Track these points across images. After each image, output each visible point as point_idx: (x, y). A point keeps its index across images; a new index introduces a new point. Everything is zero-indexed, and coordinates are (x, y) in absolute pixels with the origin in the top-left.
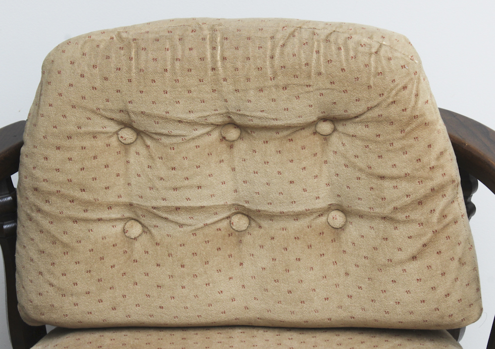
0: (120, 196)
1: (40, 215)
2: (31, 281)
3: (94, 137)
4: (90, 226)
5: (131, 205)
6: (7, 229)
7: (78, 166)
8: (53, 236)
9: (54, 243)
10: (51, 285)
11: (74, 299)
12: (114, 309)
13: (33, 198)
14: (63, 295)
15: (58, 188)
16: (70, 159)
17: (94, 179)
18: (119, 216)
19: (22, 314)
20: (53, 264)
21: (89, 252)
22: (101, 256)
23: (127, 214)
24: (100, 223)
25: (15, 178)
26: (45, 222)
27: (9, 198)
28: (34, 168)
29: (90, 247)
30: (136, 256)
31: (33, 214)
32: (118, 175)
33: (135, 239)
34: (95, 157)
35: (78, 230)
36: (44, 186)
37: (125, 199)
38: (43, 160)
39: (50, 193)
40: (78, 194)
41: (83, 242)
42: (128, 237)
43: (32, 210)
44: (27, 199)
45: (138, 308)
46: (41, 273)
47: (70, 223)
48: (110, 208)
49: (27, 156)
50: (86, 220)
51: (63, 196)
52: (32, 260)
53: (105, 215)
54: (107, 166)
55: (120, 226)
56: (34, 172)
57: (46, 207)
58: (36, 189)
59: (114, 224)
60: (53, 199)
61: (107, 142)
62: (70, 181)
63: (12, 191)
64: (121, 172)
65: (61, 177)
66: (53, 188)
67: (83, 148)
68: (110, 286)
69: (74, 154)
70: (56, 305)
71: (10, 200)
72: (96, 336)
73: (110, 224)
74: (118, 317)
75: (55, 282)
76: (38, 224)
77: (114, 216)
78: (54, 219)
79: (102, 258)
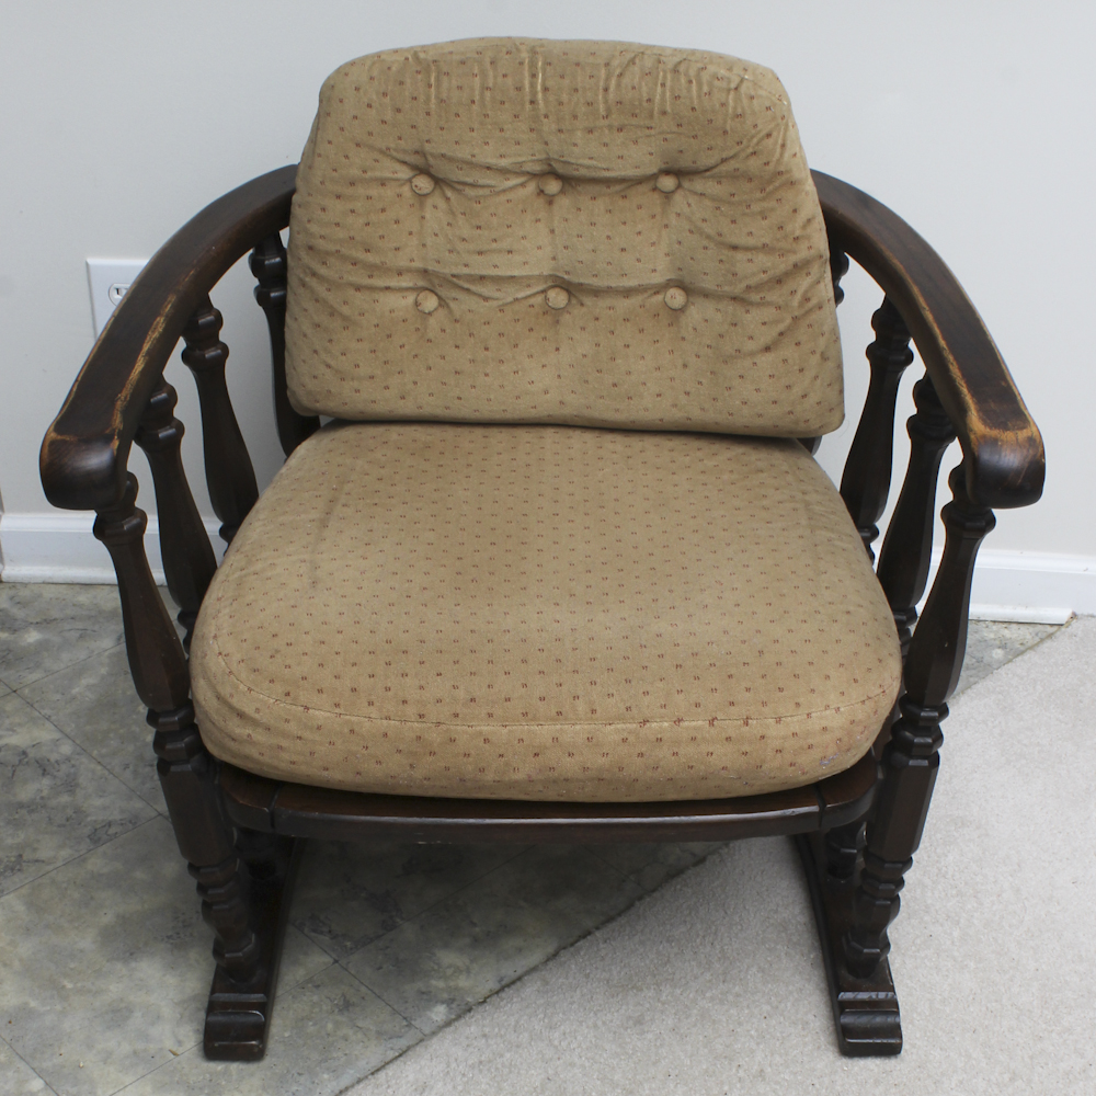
0: (412, 260)
1: (315, 280)
2: (304, 361)
3: (383, 185)
4: (376, 296)
5: (426, 271)
6: (276, 298)
7: (361, 221)
8: (331, 307)
9: (332, 315)
10: (329, 366)
11: (356, 384)
12: (403, 398)
13: (306, 258)
14: (343, 379)
15: (338, 248)
16: (353, 211)
17: (382, 237)
18: (411, 285)
19: (292, 401)
20: (330, 341)
21: (373, 328)
22: (389, 333)
23: (421, 283)
24: (388, 293)
25: (285, 234)
26: (321, 290)
27: (278, 260)
28: (309, 221)
29: (376, 322)
30: (431, 335)
31: (307, 279)
32: (411, 233)
33: (430, 314)
34: (383, 210)
35: (360, 299)
36: (321, 244)
37: (418, 264)
38: (319, 212)
39: (327, 253)
40: (361, 255)
41: (366, 314)
42: (421, 311)
43: (305, 272)
44: (300, 259)
45: (431, 398)
46: (315, 352)
47: (351, 292)
48: (400, 274)
49: (300, 206)
50: (372, 289)
51: (344, 258)
52: (305, 335)
53: (394, 282)
54: (397, 222)
55: (411, 298)
56: (308, 226)
57: (323, 271)
58: (311, 248)
59: (405, 294)
60: (331, 260)
61: (398, 191)
62: (352, 238)
63: (281, 251)
64: (414, 230)
65: (341, 234)
66: (331, 247)
67: (370, 198)
68: (399, 370)
69: (358, 205)
70: (333, 390)
71: (278, 263)
72: (380, 430)
73: (399, 295)
74: (407, 408)
75: (332, 363)
76: (312, 291)
77: (404, 284)
78: (332, 285)
79: (389, 336)
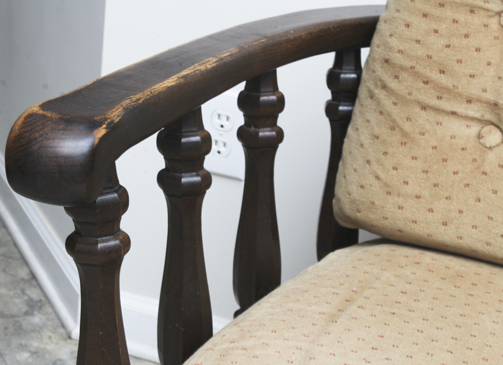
0: (485, 91)
1: (384, 92)
2: (355, 170)
3: (472, 12)
4: (440, 118)
5: (496, 105)
6: (343, 111)
7: (443, 42)
8: (394, 121)
9: (393, 129)
10: (378, 178)
11: (400, 201)
12: (445, 224)
13: (381, 72)
14: (389, 193)
15: (413, 64)
16: (436, 31)
17: (460, 61)
18: (478, 115)
19: (335, 209)
20: (385, 153)
21: (431, 149)
22: (445, 157)
23: (488, 116)
24: (452, 118)
25: (365, 52)
26: (387, 102)
27: (353, 76)
28: (391, 36)
29: (434, 143)
30: (487, 168)
31: (377, 91)
32: (489, 64)
33: (490, 148)
34: (466, 36)
35: (423, 118)
36: (398, 59)
37: (490, 96)
38: (403, 28)
39: (402, 68)
40: (435, 75)
41: (427, 134)
42: (482, 144)
43: (376, 85)
44: (374, 72)
45: (474, 230)
46: (368, 162)
47: (417, 109)
48: (469, 101)
49: (385, 21)
50: (438, 110)
51: (416, 75)
52: (362, 145)
53: (462, 108)
54: (478, 50)
55: (475, 129)
56: (389, 40)
57: (393, 84)
58: (387, 61)
59: (470, 123)
60: (404, 75)
61: (486, 21)
62: (429, 57)
63: (358, 69)
64: (493, 61)
65: (420, 51)
66: (407, 63)
67: (455, 21)
68: (447, 195)
69: (443, 27)
70: (377, 203)
71: (353, 79)
72: (416, 252)
73: (464, 122)
74: (447, 236)
75: (382, 175)
76: (379, 103)
77: (471, 113)
78: (399, 100)
79: (445, 160)
